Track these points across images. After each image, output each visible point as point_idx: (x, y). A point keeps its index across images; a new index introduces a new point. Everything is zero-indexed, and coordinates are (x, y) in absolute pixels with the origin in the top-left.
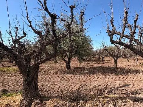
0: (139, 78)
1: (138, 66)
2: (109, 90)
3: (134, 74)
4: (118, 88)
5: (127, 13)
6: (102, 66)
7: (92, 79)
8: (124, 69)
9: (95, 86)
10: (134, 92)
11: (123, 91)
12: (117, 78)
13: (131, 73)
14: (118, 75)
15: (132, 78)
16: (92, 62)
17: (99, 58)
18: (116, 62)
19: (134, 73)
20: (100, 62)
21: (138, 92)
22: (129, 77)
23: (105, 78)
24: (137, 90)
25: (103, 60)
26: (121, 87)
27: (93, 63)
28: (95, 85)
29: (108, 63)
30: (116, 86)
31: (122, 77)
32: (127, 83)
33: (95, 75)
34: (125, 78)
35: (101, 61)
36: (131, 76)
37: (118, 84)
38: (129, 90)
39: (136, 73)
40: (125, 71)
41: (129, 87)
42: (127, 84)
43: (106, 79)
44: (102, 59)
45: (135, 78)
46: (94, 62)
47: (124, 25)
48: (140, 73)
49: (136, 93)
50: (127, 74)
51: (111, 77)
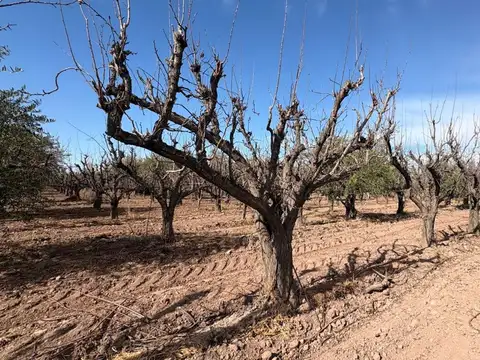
0: (242, 262)
1: (246, 224)
2: (114, 338)
3: (229, 252)
4: (158, 316)
5: (182, 43)
6: (104, 236)
7: (20, 309)
8: (201, 239)
9: (34, 339)
10: (218, 314)
11: (178, 321)
12: (166, 278)
13: (219, 250)
14: (174, 264)
15: (219, 268)
16: (51, 221)
17: (98, 202)
18: (169, 217)
19: (229, 248)
20: (97, 219)
21: (229, 308)
22: (210, 266)
23: (107, 288)
24: (229, 303)
25: (116, 211)
26: (172, 309)
27: (55, 225)
28: (38, 332)
29: (140, 219)
30: (153, 311)
31: (185, 269)
32: (200, 288)
33: (52, 285)
34: (198, 270)
35: (105, 213)
36: (219, 260)
37: (165, 297)
38: (201, 312)
39: (237, 248)
40: (200, 246)
41: (205, 299)
42: (199, 291)
43: (111, 290)
44: (109, 206)
45: (230, 266)
46: (61, 222)
47: (172, 81)
48: (246, 246)
49: (224, 315)
50: (208, 255)
51: (137, 280)
